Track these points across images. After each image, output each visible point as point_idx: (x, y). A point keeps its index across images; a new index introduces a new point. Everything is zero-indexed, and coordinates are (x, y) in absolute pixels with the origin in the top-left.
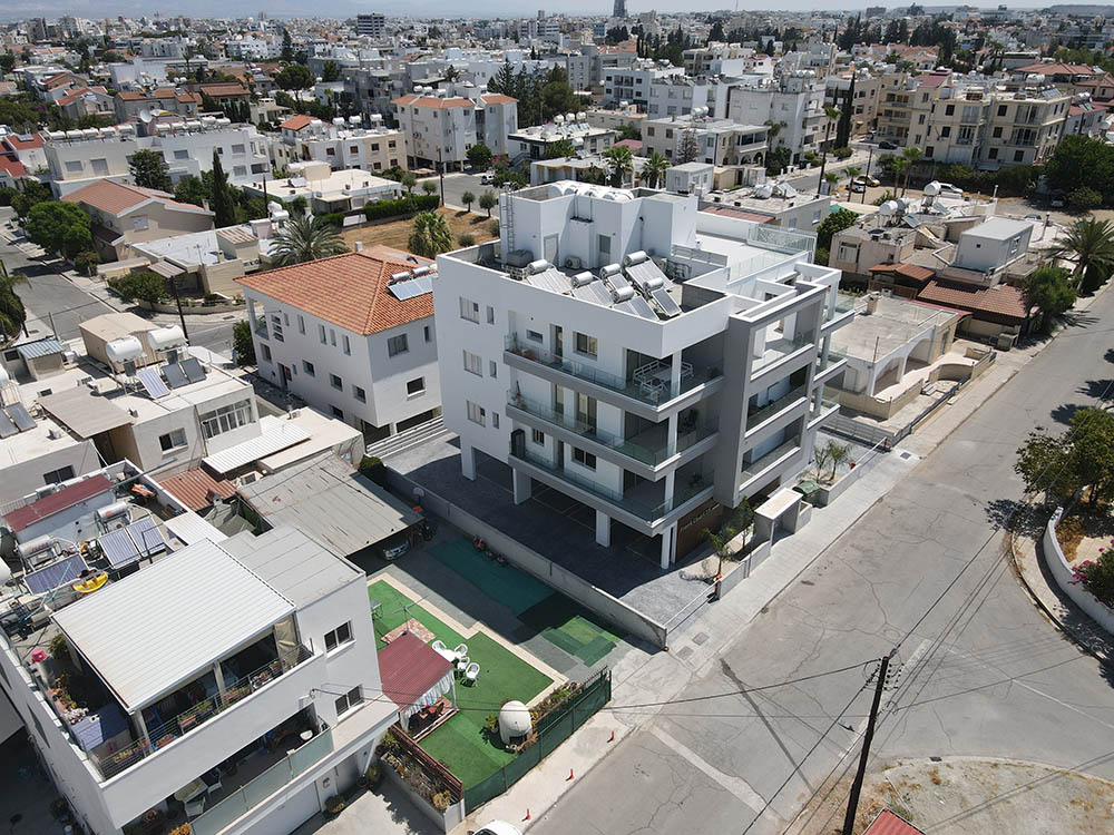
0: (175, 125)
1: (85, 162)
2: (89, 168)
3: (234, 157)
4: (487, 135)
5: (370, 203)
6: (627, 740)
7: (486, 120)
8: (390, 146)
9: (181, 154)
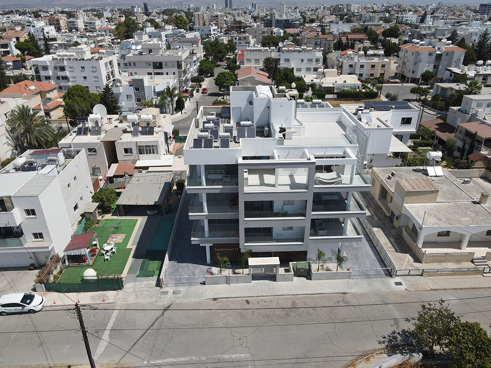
0: (290, 48)
1: (253, 59)
2: (253, 62)
3: (307, 64)
4: (440, 67)
5: (343, 90)
6: (108, 305)
7: (442, 59)
8: (382, 67)
9: (287, 60)
